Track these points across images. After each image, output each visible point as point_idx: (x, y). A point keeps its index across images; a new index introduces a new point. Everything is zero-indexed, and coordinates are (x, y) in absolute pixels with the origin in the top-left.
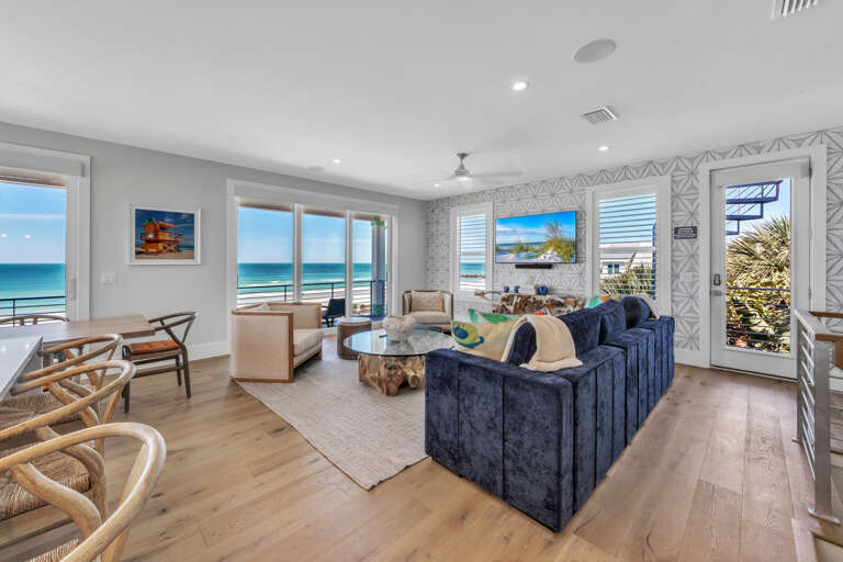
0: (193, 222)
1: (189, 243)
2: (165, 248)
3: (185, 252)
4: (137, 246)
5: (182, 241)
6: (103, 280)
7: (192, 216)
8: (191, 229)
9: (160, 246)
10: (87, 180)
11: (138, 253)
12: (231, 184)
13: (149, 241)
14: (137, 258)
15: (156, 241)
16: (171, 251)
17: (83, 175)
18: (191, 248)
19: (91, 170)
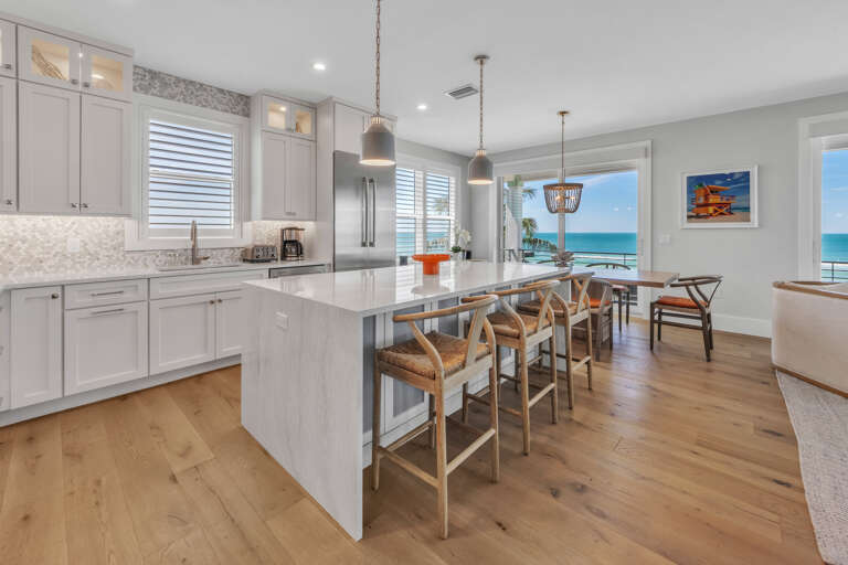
0: (748, 181)
1: (744, 204)
2: (716, 211)
3: (738, 214)
4: (689, 210)
5: (734, 203)
6: (661, 241)
7: (747, 174)
8: (747, 189)
9: (711, 210)
10: (650, 159)
11: (689, 217)
12: (804, 124)
13: (699, 206)
14: (689, 222)
15: (706, 205)
16: (722, 214)
17: (646, 156)
18: (747, 209)
19: (651, 152)
